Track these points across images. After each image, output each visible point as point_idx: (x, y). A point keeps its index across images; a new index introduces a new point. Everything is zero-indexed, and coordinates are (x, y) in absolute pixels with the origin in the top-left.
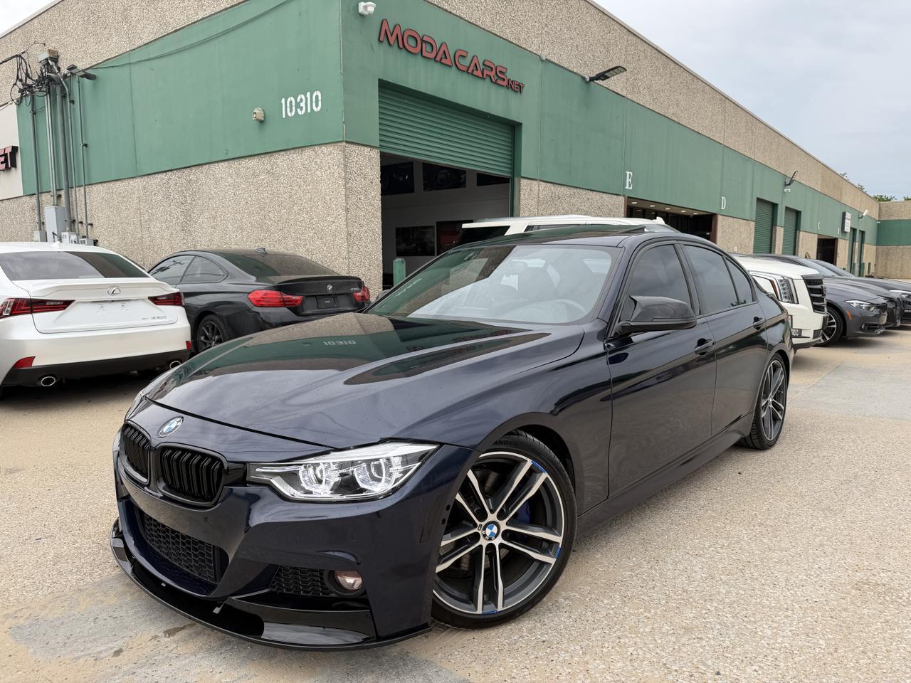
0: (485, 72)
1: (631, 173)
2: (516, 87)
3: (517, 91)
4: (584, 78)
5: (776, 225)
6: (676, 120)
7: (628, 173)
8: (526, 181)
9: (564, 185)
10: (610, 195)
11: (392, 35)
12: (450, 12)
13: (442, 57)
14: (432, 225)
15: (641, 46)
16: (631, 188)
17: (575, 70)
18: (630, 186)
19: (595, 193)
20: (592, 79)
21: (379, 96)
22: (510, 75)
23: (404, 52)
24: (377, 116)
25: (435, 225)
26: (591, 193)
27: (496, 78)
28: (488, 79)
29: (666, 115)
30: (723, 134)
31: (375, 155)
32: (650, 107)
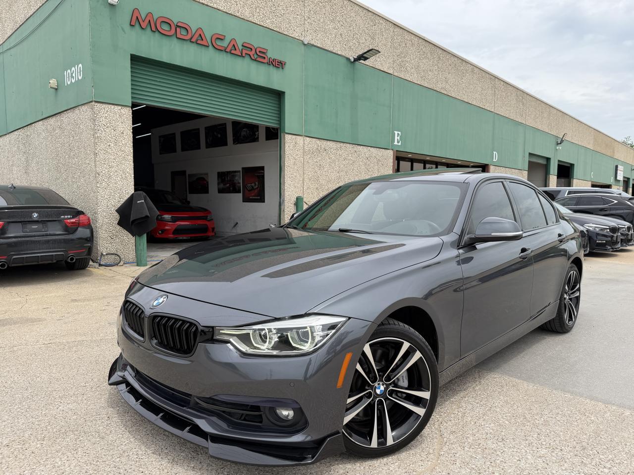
0: (244, 52)
1: (400, 133)
2: (279, 64)
3: (278, 67)
4: (348, 59)
5: (549, 174)
6: (445, 93)
7: (396, 133)
8: (290, 136)
9: (331, 140)
10: (378, 149)
11: (143, 21)
12: (207, 5)
13: (198, 39)
14: (238, 170)
15: (407, 36)
16: (400, 144)
17: (339, 53)
18: (398, 142)
19: (362, 147)
20: (355, 60)
21: (131, 67)
22: (271, 55)
23: (157, 34)
24: (129, 83)
25: (241, 170)
26: (359, 147)
27: (256, 56)
28: (247, 57)
29: (435, 89)
30: (493, 105)
31: (128, 113)
32: (418, 83)
